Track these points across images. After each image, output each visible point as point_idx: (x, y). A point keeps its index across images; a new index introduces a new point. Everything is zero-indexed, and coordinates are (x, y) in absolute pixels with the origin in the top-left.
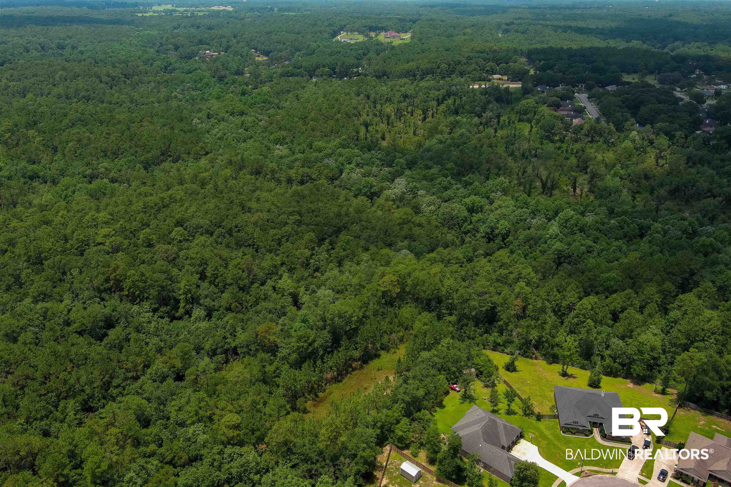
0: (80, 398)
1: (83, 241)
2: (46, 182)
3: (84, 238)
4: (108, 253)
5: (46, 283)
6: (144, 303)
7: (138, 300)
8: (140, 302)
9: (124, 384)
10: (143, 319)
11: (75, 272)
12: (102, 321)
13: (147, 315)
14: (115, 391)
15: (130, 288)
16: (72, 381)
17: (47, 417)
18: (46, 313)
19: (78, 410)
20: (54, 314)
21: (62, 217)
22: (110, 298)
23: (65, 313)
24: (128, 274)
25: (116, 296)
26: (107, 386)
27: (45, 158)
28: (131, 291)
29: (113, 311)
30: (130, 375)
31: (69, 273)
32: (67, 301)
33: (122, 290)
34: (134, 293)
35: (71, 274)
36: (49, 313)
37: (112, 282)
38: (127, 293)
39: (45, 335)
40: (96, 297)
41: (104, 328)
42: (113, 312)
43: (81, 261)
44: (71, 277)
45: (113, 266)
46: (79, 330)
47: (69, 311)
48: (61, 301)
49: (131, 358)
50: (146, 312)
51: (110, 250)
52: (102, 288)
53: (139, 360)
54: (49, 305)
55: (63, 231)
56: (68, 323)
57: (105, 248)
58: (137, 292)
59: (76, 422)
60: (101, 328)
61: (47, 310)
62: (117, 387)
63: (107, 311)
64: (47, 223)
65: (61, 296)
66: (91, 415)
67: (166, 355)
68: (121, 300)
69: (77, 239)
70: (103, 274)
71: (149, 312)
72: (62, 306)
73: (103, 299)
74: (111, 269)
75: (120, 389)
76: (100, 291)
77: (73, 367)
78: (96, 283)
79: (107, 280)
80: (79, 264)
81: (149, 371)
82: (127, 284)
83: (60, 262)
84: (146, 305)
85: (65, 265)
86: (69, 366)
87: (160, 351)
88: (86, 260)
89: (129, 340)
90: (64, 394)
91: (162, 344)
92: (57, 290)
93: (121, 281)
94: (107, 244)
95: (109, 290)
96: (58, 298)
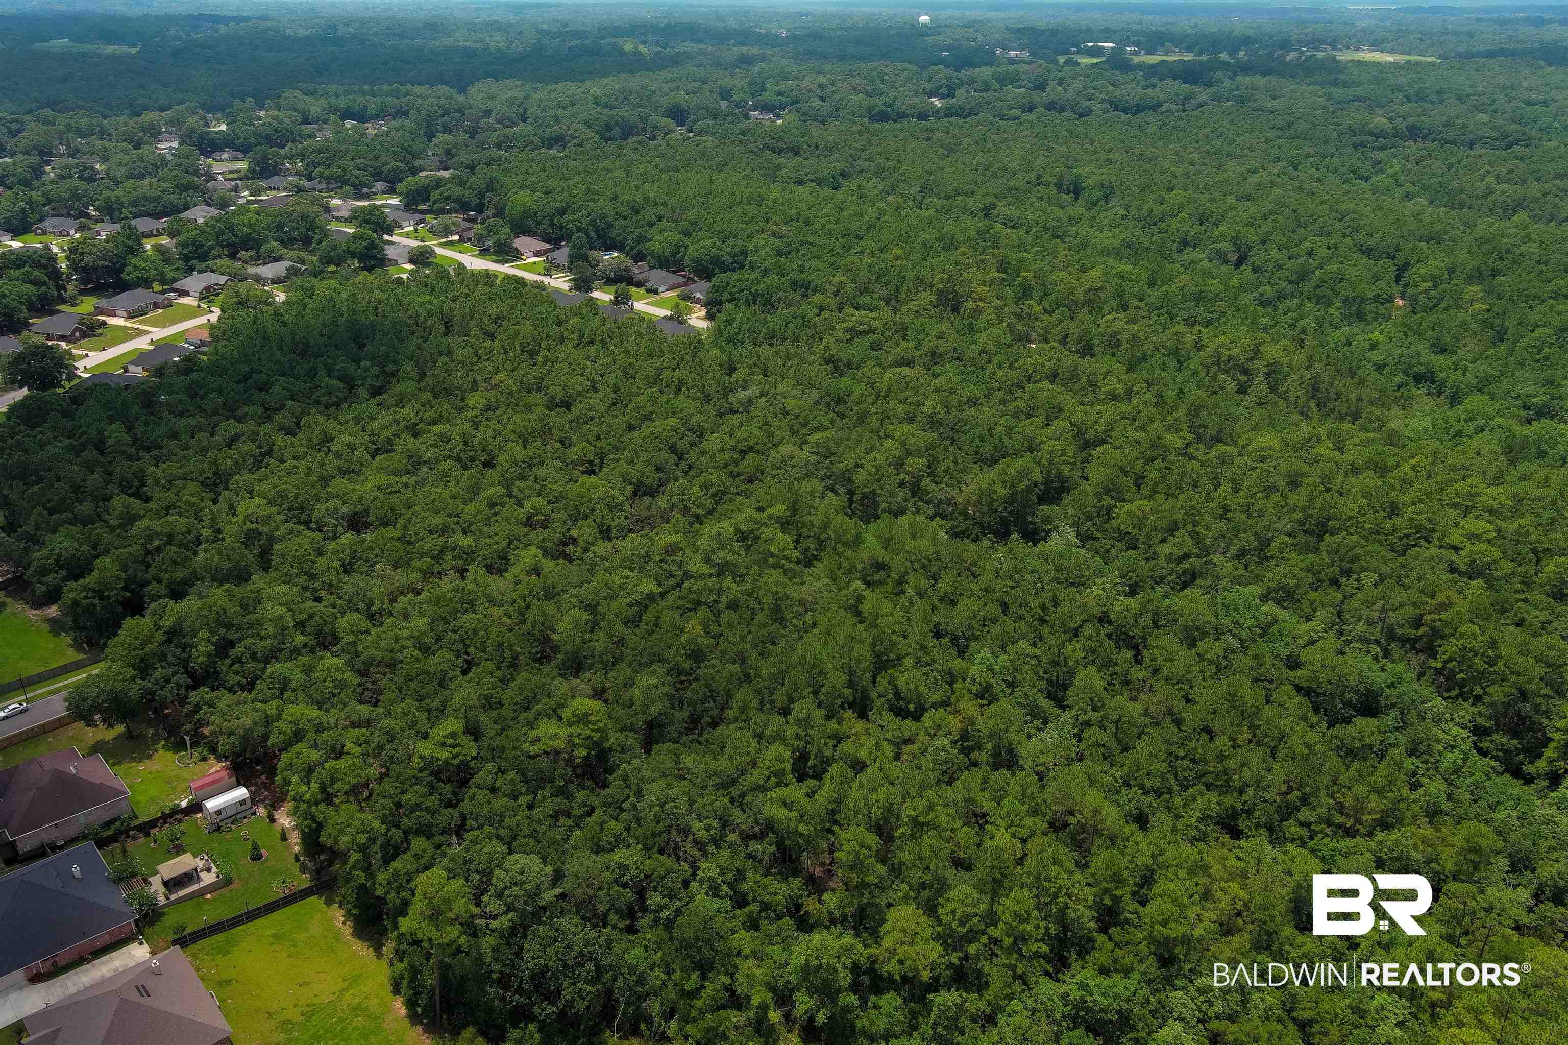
0: (1228, 800)
1: (1419, 529)
2: (1439, 394)
3: (1425, 523)
4: (1453, 570)
5: (1303, 574)
6: (1465, 705)
7: (1454, 693)
8: (1457, 697)
9: (1318, 828)
10: (1441, 735)
11: (1369, 579)
12: (1356, 692)
13: (1457, 730)
14: (1292, 829)
15: (1450, 660)
16: (1232, 763)
17: (1158, 794)
18: (1270, 625)
19: (1210, 817)
20: (1281, 634)
21: (1413, 468)
22: (1401, 659)
23: (1300, 641)
24: (1462, 629)
25: (1416, 660)
26: (1287, 811)
27: (1468, 348)
28: (1450, 665)
29: (1392, 685)
30: (1339, 819)
31: (1355, 576)
32: (1316, 624)
33: (1434, 656)
34: (1453, 673)
35: (1358, 580)
36: (1273, 629)
37: (1422, 630)
38: (1439, 665)
39: (1244, 661)
40: (1378, 642)
41: (1354, 708)
42: (1389, 687)
43: (1392, 564)
44: (1356, 584)
45: (1441, 597)
46: (1303, 684)
47: (1312, 642)
48: (1308, 619)
49: (1360, 789)
50: (1458, 725)
51: (1463, 568)
52: (1399, 631)
53: (1374, 803)
54: (1282, 614)
55: (1393, 493)
56: (1293, 663)
57: (1454, 557)
58: (1462, 675)
59: (1193, 833)
60: (1348, 704)
61: (1275, 621)
62: (1302, 824)
63: (1378, 679)
64: (1382, 470)
65: (1314, 611)
66: (1226, 838)
67: (1438, 830)
68: (1421, 676)
69: (1411, 520)
70: (1415, 605)
71: (1464, 727)
72: (1304, 627)
73: (1387, 654)
74: (1434, 602)
75: (1304, 832)
76: (1391, 636)
77: (1250, 741)
78: (1392, 618)
79: (1417, 623)
80: (1385, 569)
81: (1380, 836)
82: (1450, 648)
83: (1351, 550)
84: (1466, 711)
85: (1357, 558)
86: (1244, 735)
87: (1433, 814)
88: (1403, 566)
89: (1382, 756)
90: (1209, 778)
91: (1446, 806)
92: (1313, 595)
93: (1442, 638)
94: (1463, 553)
95: (1409, 643)
96: (1308, 610)
